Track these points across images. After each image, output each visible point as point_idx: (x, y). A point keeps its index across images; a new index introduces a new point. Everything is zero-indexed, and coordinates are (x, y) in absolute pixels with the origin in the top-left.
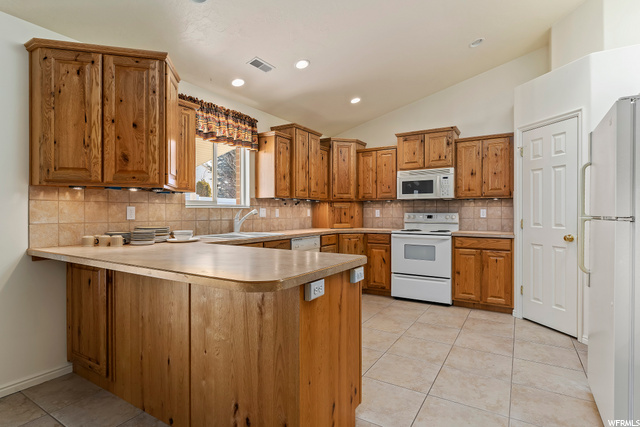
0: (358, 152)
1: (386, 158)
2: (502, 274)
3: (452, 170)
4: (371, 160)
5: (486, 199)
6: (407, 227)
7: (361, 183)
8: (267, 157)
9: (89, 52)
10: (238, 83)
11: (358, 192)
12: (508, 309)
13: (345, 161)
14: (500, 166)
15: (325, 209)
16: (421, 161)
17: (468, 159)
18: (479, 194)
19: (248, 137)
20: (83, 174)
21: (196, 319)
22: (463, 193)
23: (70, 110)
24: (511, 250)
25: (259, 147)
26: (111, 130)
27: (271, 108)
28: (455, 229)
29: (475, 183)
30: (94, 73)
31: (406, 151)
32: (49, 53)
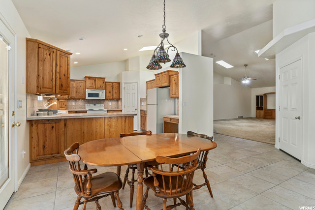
1: (80, 84)
3: (104, 91)
4: (74, 84)
5: (112, 100)
9: (52, 48)
14: (117, 91)
16: (95, 86)
17: (109, 88)
21: (106, 128)
22: (107, 98)
23: (47, 67)
26: (58, 76)
29: (111, 95)
30: (53, 56)
31: (89, 83)
32: (41, 46)
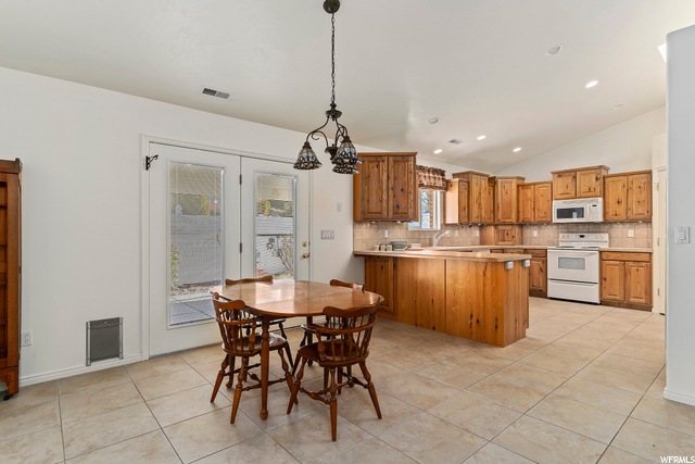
0: (518, 186)
2: (643, 280)
3: (601, 199)
4: (529, 192)
5: (632, 222)
6: (561, 244)
7: (521, 210)
8: (453, 196)
9: (382, 156)
10: (438, 152)
11: (518, 217)
12: (648, 307)
13: (507, 193)
14: (643, 196)
15: (491, 231)
16: (573, 192)
17: (616, 191)
18: (625, 218)
19: (440, 183)
20: (379, 215)
21: (449, 281)
22: (610, 217)
23: (374, 185)
24: (650, 261)
25: (446, 189)
26: (391, 193)
27: (453, 160)
28: (605, 247)
29: (621, 210)
30: (383, 166)
31: (560, 185)
32: (365, 159)
